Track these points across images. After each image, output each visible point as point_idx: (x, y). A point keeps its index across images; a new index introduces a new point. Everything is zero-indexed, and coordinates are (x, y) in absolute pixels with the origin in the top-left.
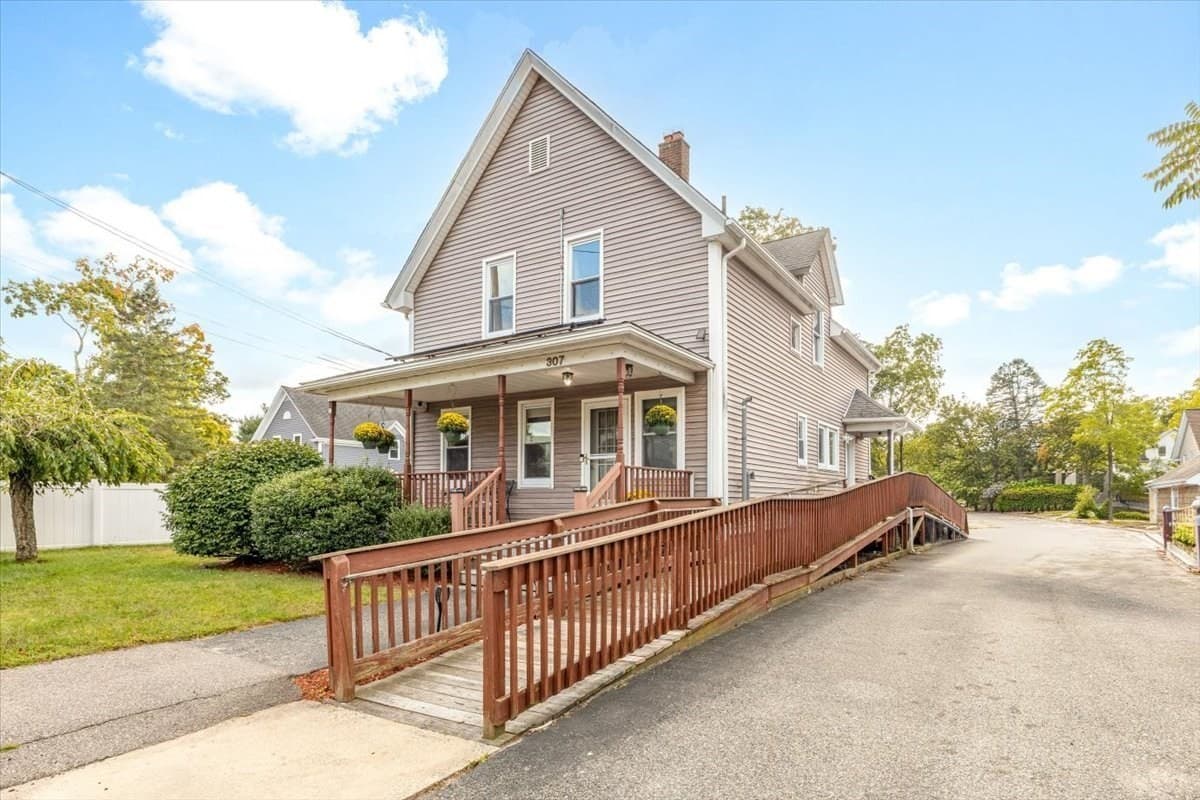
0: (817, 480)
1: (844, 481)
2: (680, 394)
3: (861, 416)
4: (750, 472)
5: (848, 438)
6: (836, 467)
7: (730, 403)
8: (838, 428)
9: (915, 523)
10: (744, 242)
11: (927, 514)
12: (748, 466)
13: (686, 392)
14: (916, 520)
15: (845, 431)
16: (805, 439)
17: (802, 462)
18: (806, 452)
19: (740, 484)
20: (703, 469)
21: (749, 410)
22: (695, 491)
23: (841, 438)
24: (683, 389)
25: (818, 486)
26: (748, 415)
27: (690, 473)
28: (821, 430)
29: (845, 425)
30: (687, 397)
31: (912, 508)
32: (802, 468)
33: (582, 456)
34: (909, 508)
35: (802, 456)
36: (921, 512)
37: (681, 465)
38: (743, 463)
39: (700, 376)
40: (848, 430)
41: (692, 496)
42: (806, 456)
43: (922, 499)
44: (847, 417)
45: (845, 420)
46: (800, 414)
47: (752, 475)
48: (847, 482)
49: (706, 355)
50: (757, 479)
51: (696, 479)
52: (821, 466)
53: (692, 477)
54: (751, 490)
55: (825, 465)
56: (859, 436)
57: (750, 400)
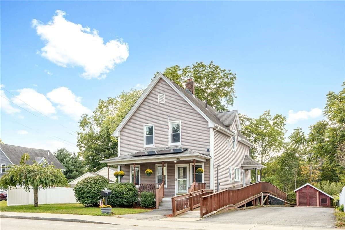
0: (234, 184)
1: (242, 184)
2: (203, 164)
3: (247, 164)
4: (219, 183)
5: (243, 171)
6: (239, 180)
7: (215, 166)
8: (240, 168)
9: (264, 198)
10: (218, 128)
11: (269, 195)
12: (219, 182)
13: (204, 164)
14: (265, 197)
15: (242, 169)
16: (231, 173)
17: (231, 179)
18: (231, 176)
19: (217, 186)
20: (209, 183)
21: (219, 167)
22: (207, 188)
23: (241, 171)
24: (203, 163)
25: (235, 186)
26: (219, 169)
27: (205, 184)
28: (235, 170)
29: (242, 167)
30: (204, 165)
31: (263, 193)
32: (230, 181)
33: (175, 179)
34: (262, 193)
35: (230, 178)
36: (267, 194)
37: (203, 182)
38: (218, 181)
39: (208, 160)
40: (243, 168)
41: (206, 189)
42: (231, 178)
43: (267, 190)
44: (243, 164)
45: (242, 165)
46: (230, 166)
47: (220, 184)
48: (243, 185)
49: (209, 155)
50: (221, 185)
51: (207, 185)
52: (235, 180)
53: (206, 185)
54: (220, 188)
55: (237, 180)
56: (247, 170)
57: (219, 165)
